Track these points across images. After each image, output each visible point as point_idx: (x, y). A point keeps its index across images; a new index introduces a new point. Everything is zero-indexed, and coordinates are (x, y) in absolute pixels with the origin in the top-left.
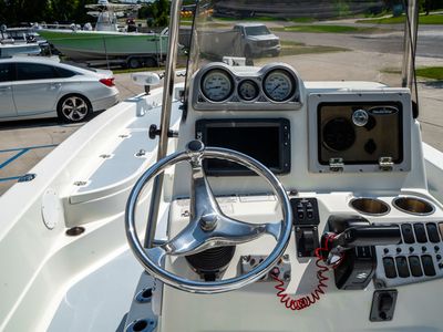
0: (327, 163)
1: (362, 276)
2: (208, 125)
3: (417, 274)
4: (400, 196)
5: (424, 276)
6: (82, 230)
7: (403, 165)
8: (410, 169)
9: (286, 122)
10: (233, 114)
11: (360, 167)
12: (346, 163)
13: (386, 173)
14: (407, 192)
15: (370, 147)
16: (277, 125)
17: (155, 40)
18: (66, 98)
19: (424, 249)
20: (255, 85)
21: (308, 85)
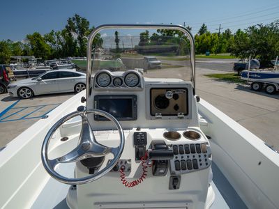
0: (154, 115)
1: (162, 171)
2: (99, 98)
3: (190, 168)
4: (188, 130)
5: (193, 170)
6: (68, 138)
7: (188, 116)
8: (191, 118)
9: (135, 97)
10: (112, 93)
11: (169, 117)
12: (162, 115)
13: (181, 120)
14: (190, 128)
15: (176, 107)
16: (131, 98)
17: (114, 63)
18: (77, 85)
19: (194, 156)
20: (121, 80)
21: (147, 80)
